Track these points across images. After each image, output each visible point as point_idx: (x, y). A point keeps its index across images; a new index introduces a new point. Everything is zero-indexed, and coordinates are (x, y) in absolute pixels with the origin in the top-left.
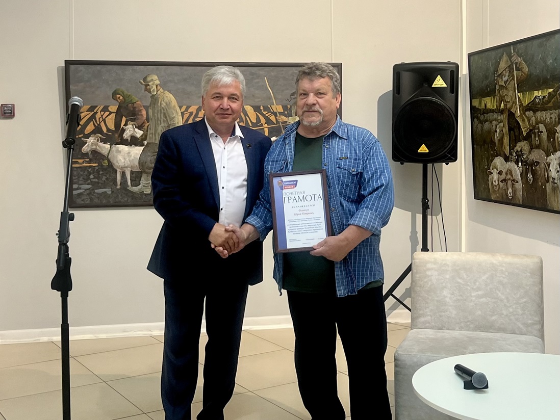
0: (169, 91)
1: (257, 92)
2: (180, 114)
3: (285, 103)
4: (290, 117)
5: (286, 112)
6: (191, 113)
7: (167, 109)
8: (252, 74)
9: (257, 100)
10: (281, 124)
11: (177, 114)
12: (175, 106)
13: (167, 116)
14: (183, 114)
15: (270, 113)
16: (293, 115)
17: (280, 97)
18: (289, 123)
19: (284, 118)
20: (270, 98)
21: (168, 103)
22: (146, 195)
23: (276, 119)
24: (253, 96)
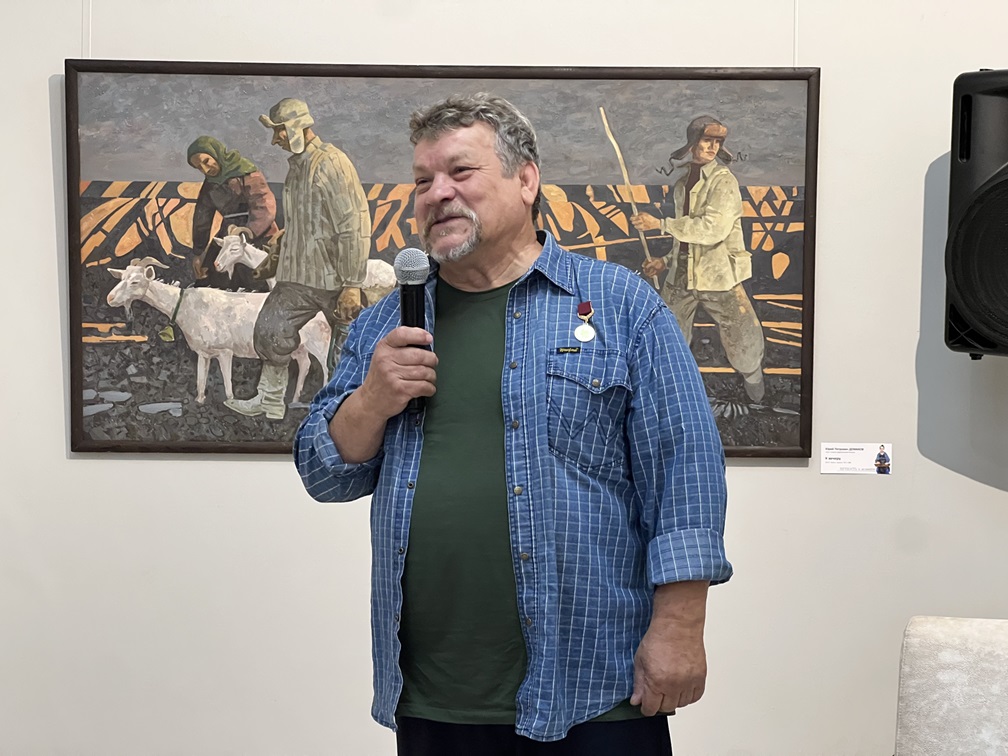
0: (339, 145)
1: (577, 146)
2: (366, 206)
3: (655, 177)
4: (669, 219)
5: (658, 205)
6: (396, 205)
7: (330, 194)
8: (564, 97)
9: (575, 170)
10: (643, 237)
11: (359, 204)
12: (351, 185)
13: (332, 213)
14: (373, 206)
15: (614, 207)
16: (679, 212)
17: (640, 161)
18: (666, 233)
19: (652, 222)
20: (613, 164)
21: (335, 177)
22: (271, 422)
23: (630, 222)
24: (567, 158)
